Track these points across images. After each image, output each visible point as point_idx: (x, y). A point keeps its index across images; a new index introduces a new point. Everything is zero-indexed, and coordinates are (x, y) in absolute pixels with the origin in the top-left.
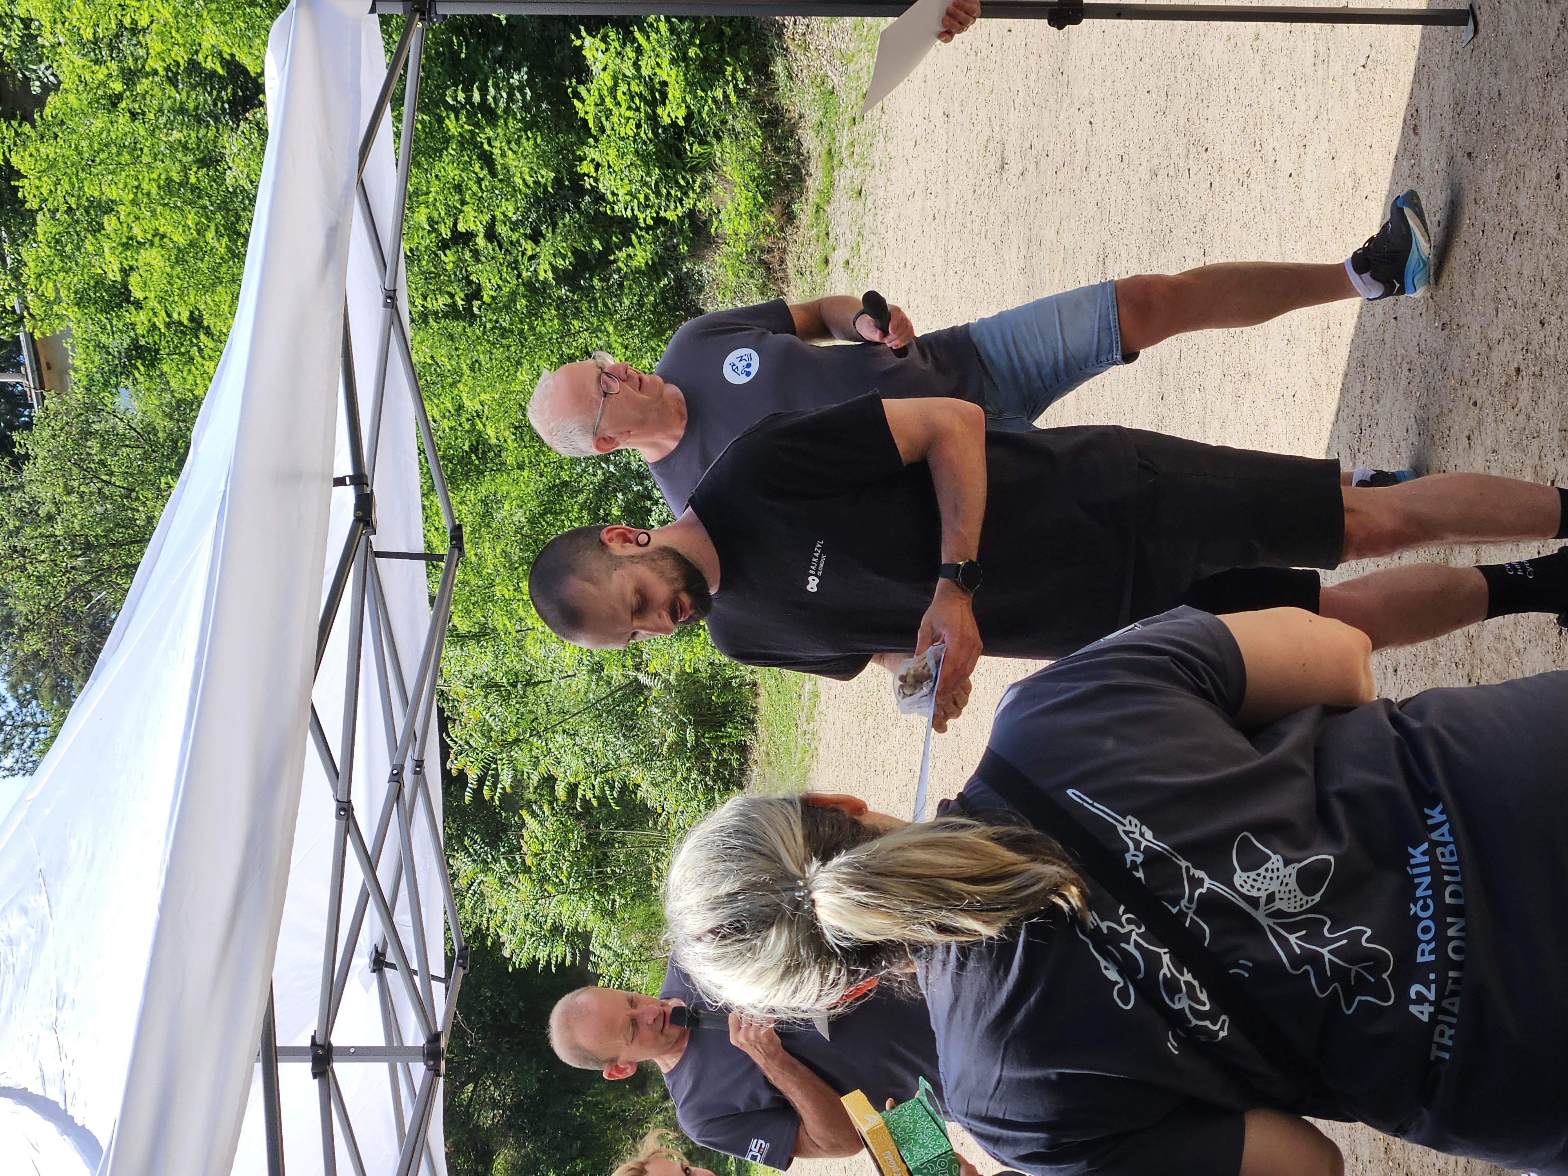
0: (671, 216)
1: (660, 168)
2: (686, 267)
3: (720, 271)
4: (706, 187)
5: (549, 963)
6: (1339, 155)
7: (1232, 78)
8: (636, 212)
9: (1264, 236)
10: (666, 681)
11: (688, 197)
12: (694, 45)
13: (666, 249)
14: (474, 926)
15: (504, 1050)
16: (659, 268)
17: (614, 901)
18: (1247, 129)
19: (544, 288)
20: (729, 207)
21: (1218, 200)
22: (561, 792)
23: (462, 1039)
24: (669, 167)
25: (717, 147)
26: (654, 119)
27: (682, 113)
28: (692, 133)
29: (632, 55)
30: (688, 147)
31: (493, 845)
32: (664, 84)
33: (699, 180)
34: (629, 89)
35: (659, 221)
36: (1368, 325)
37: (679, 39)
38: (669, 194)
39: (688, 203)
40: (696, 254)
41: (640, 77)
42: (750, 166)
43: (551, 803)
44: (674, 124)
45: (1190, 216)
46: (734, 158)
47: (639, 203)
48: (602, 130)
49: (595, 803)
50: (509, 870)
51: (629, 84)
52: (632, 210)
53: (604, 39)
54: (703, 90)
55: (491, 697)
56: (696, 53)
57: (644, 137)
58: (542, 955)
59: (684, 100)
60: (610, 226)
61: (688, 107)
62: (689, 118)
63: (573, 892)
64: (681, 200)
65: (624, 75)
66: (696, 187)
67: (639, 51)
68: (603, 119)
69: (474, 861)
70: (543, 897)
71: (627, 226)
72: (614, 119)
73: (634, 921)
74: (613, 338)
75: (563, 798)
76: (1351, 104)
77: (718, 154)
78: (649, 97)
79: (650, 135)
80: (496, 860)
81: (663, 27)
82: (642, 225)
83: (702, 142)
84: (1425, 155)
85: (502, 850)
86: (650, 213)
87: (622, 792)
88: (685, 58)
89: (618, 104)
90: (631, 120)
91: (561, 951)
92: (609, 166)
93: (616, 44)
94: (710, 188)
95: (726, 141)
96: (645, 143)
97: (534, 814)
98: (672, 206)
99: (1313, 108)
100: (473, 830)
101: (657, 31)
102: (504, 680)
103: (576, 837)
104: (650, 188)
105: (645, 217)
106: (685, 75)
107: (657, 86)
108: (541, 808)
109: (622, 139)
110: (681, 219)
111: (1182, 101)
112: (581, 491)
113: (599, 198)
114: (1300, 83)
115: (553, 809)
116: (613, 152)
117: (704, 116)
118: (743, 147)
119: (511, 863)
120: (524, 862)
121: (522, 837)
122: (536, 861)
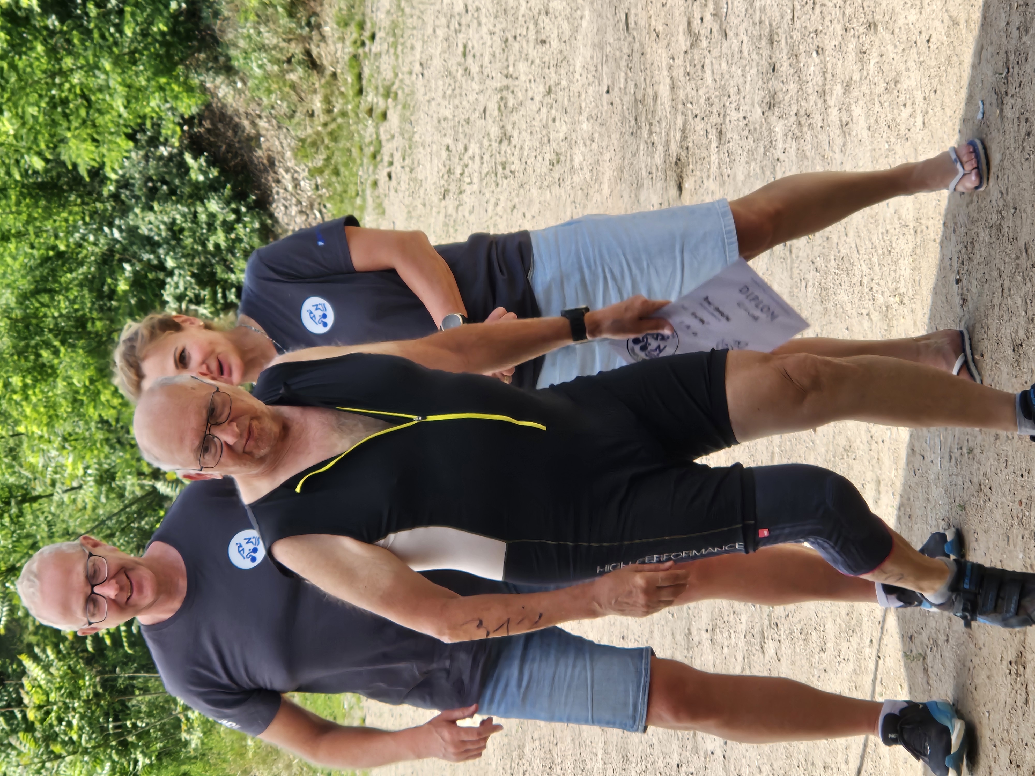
43: (57, 646)
49: (108, 641)
63: (85, 751)
70: (50, 760)
97: (36, 659)
103: (88, 683)
115: (59, 651)
119: (11, 720)
120: (25, 717)
121: (22, 686)
122: (39, 715)
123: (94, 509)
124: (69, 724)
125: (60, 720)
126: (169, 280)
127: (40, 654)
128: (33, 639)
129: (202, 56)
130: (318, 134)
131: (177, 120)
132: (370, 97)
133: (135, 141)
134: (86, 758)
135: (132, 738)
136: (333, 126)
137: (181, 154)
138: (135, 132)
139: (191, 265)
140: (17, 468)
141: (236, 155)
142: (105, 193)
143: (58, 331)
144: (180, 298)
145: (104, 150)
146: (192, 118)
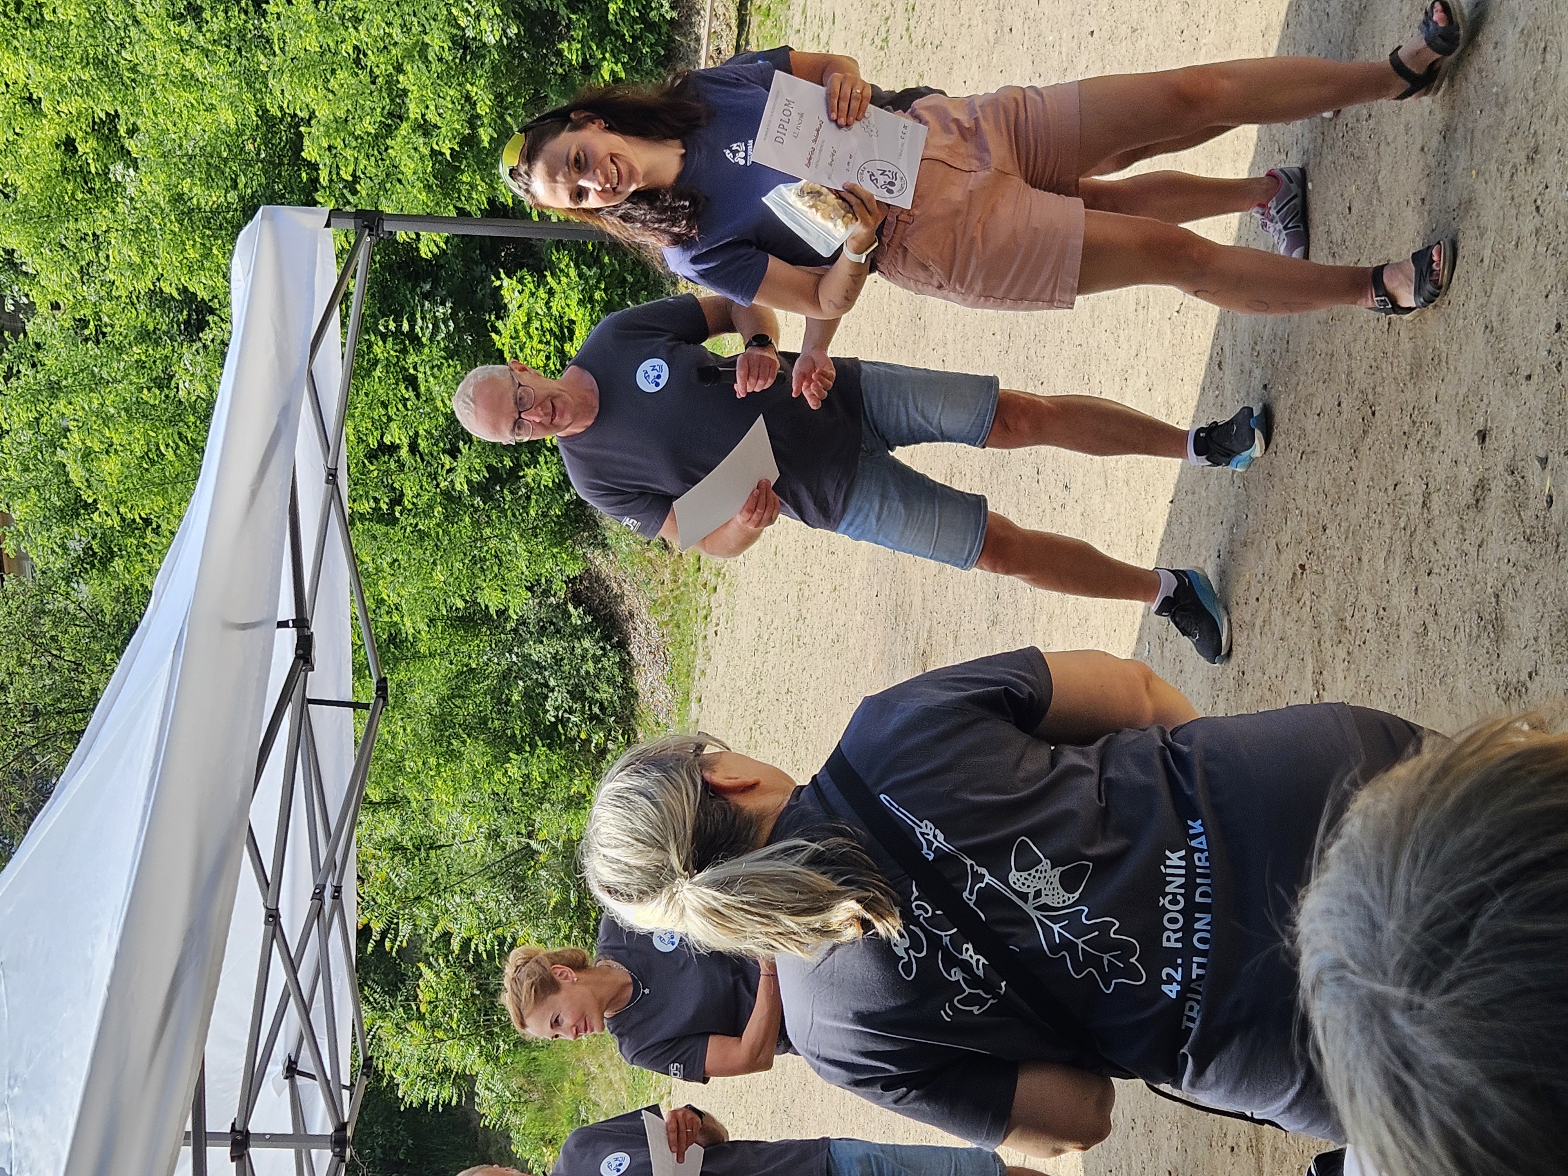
5: (437, 1103)
10: (554, 847)
12: (600, 289)
17: (498, 1047)
19: (460, 498)
22: (456, 945)
26: (562, 352)
29: (545, 296)
31: (392, 994)
32: (572, 322)
34: (541, 326)
37: (587, 283)
41: (551, 315)
43: (446, 956)
49: (485, 956)
50: (405, 1016)
51: (541, 321)
53: (521, 281)
55: (396, 859)
56: (601, 296)
57: (553, 368)
58: (431, 1096)
63: (462, 1038)
65: (537, 313)
67: (551, 293)
68: (518, 351)
69: (373, 1008)
70: (434, 1042)
72: (527, 351)
73: (515, 1065)
75: (457, 952)
78: (558, 333)
80: (393, 1008)
81: (573, 272)
85: (400, 999)
88: (591, 300)
89: (531, 337)
90: (542, 353)
91: (448, 1092)
93: (531, 286)
97: (430, 966)
100: (373, 981)
101: (567, 276)
102: (409, 844)
103: (468, 986)
106: (590, 315)
108: (437, 960)
112: (486, 678)
115: (448, 961)
119: (407, 1009)
120: (418, 1008)
121: (418, 986)
122: (430, 1008)
123: (483, 856)
124: (451, 1017)
125: (445, 1013)
126: (550, 694)
127: (434, 963)
128: (430, 950)
129: (586, 534)
130: (666, 597)
131: (564, 578)
132: (705, 574)
133: (533, 592)
134: (462, 1043)
135: (497, 1030)
136: (677, 592)
137: (566, 604)
138: (533, 586)
139: (567, 685)
140: (428, 823)
141: (606, 607)
142: (508, 628)
143: (465, 726)
144: (557, 709)
145: (508, 597)
146: (575, 578)
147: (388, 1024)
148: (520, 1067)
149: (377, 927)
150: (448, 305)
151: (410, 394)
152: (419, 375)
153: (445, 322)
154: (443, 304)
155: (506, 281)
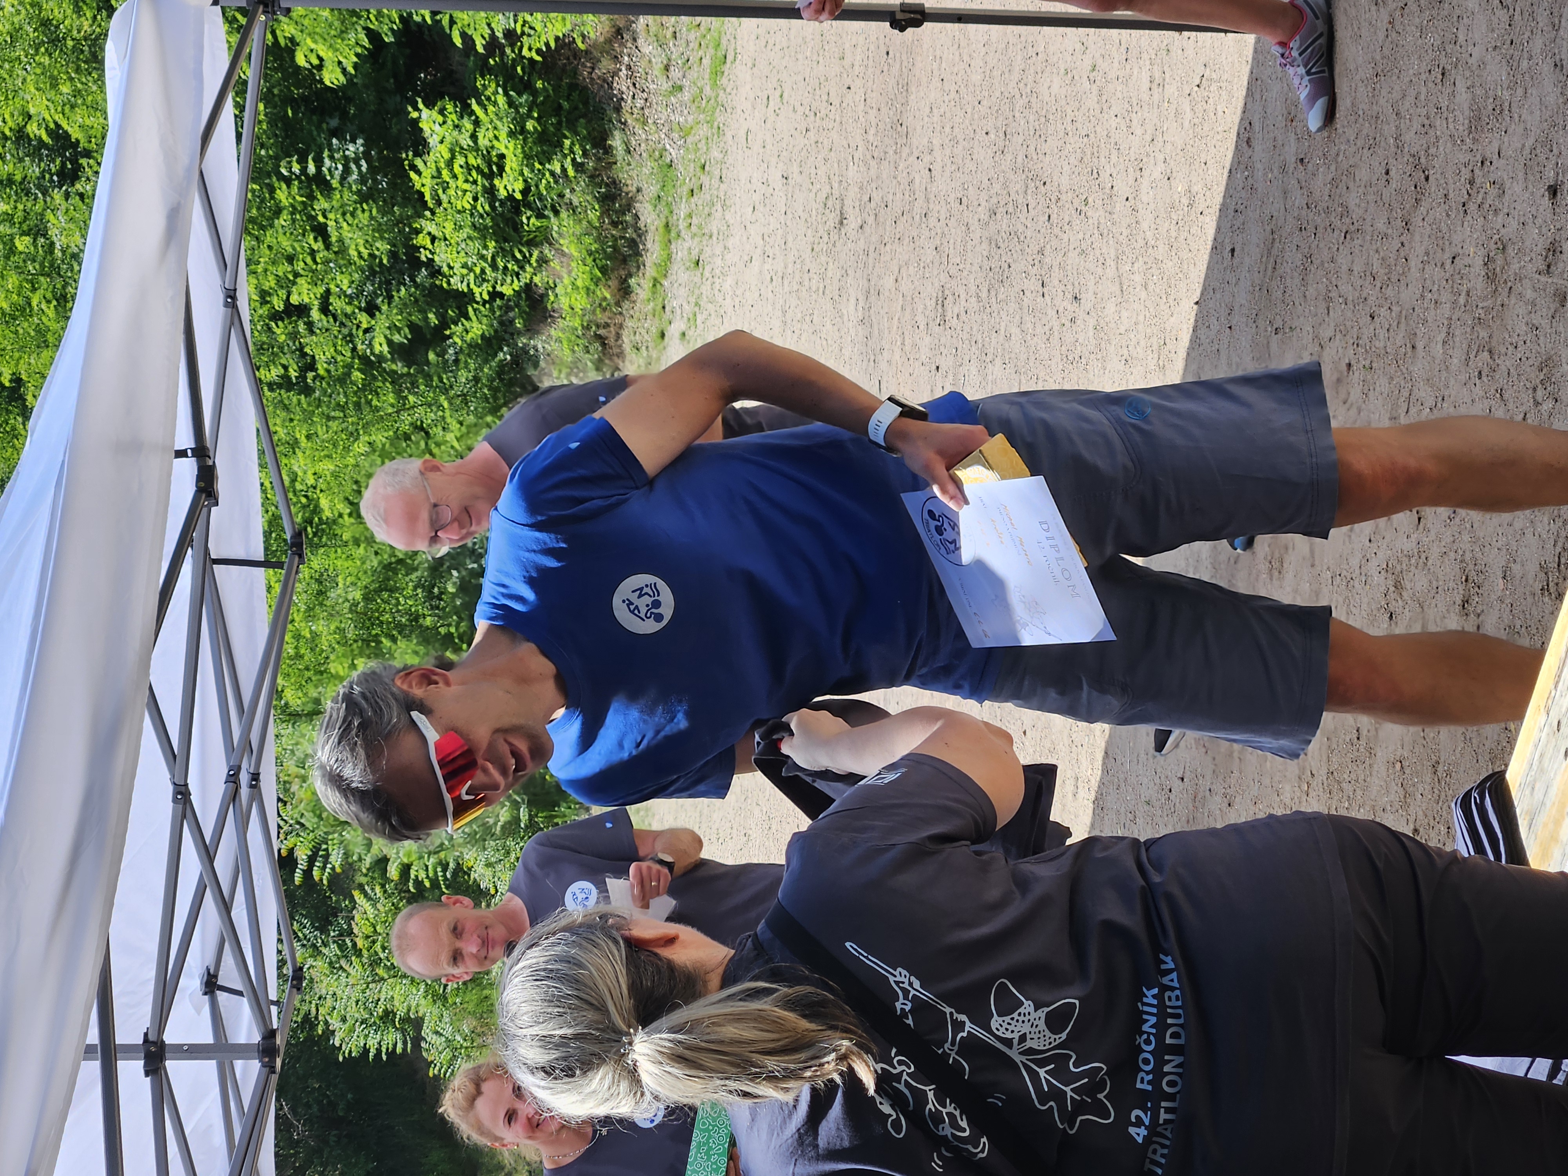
0: (507, 290)
1: (496, 242)
2: (522, 341)
3: (555, 346)
4: (543, 261)
5: (379, 1051)
6: (1174, 175)
7: (1069, 111)
8: (472, 286)
9: (1101, 260)
11: (525, 271)
12: (533, 118)
13: (502, 323)
14: (302, 1013)
15: (332, 1143)
16: (494, 341)
18: (1085, 159)
19: (380, 363)
20: (566, 281)
21: (1057, 231)
22: (393, 872)
23: (289, 1131)
24: (506, 240)
25: (553, 219)
26: (491, 192)
27: (519, 185)
28: (528, 206)
29: (469, 127)
30: (525, 220)
31: (323, 930)
32: (502, 157)
33: (536, 254)
34: (467, 163)
35: (495, 295)
36: (1203, 337)
37: (517, 112)
38: (506, 268)
39: (525, 278)
40: (531, 330)
41: (477, 150)
42: (588, 240)
43: (383, 886)
44: (510, 197)
45: (1027, 250)
46: (571, 232)
47: (476, 277)
48: (439, 203)
49: (427, 884)
50: (339, 953)
51: (466, 157)
52: (468, 285)
53: (442, 112)
54: (540, 163)
56: (534, 127)
57: (481, 210)
58: (373, 1042)
59: (522, 174)
60: (446, 300)
61: (525, 181)
62: (525, 192)
64: (517, 275)
65: (462, 148)
66: (533, 261)
67: (477, 123)
68: (440, 192)
69: (303, 946)
70: (374, 981)
71: (463, 300)
72: (451, 192)
73: (465, 1006)
74: (448, 413)
75: (396, 880)
76: (1186, 124)
77: (555, 228)
78: (486, 170)
79: (487, 208)
80: (325, 945)
81: (501, 100)
82: (478, 299)
83: (540, 216)
84: (1259, 166)
85: (332, 934)
86: (487, 287)
87: (455, 873)
88: (523, 131)
89: (455, 177)
90: (468, 193)
91: (392, 1039)
92: (445, 239)
93: (454, 117)
94: (546, 262)
95: (564, 214)
96: (481, 216)
97: (365, 896)
98: (509, 279)
99: (1149, 132)
100: (301, 914)
101: (495, 103)
104: (486, 260)
105: (481, 292)
106: (523, 148)
107: (495, 159)
108: (373, 889)
109: (459, 212)
110: (517, 293)
111: (1020, 139)
112: (416, 569)
113: (436, 272)
114: (1136, 109)
115: (386, 891)
116: (449, 226)
117: (542, 187)
118: (580, 221)
119: (342, 947)
120: (355, 945)
121: (353, 918)
122: (367, 943)
127: (370, 893)
128: (363, 880)
147: (319, 963)
148: (471, 1007)
149: (302, 855)
150: (360, 141)
151: (318, 246)
152: (331, 224)
153: (357, 162)
154: (353, 141)
155: (426, 113)
